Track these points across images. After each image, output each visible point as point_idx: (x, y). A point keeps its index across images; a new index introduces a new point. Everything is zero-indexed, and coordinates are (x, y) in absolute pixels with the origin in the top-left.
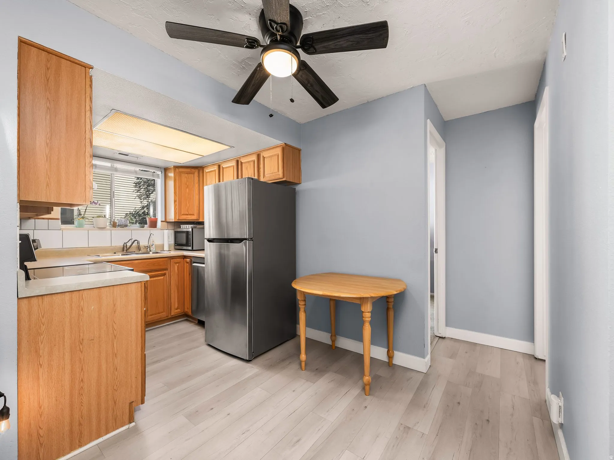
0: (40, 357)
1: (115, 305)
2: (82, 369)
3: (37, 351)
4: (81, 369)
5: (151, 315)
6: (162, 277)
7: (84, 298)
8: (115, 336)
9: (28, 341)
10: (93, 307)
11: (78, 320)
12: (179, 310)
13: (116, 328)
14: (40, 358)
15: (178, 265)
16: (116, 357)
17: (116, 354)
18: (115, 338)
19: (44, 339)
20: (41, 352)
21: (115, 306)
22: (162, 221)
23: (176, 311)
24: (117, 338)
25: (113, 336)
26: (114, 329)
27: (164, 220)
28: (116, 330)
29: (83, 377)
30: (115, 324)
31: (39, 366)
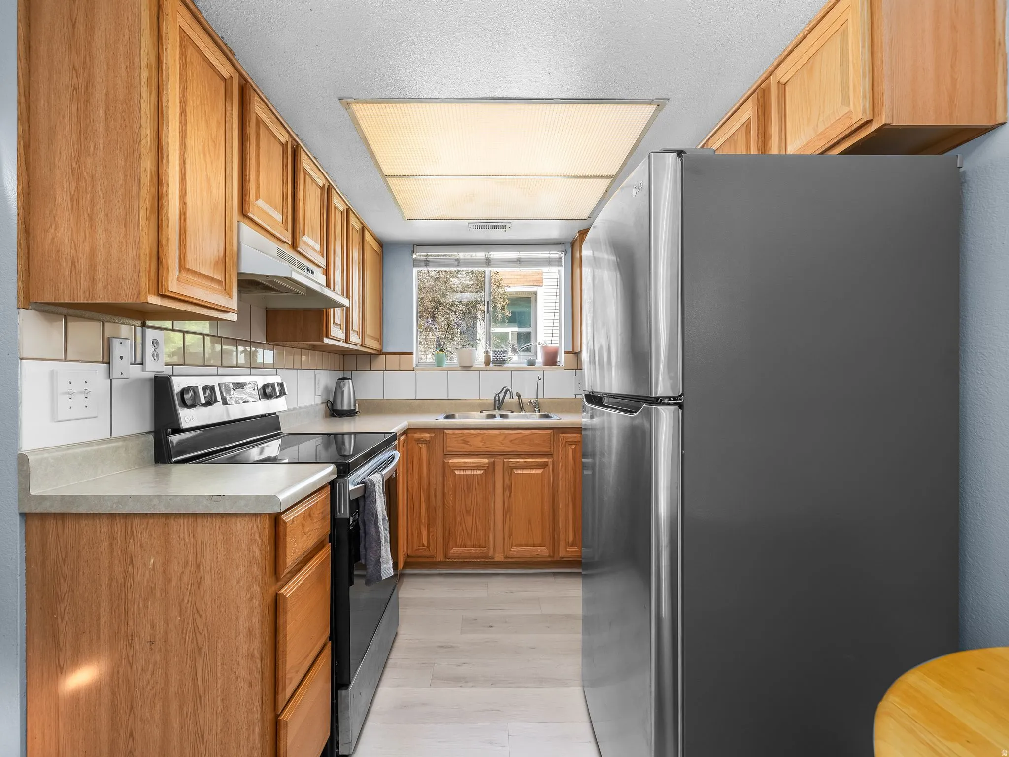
0: (59, 649)
1: (198, 566)
2: (132, 708)
3: (55, 636)
4: (129, 707)
5: (518, 546)
6: (540, 471)
7: (135, 534)
8: (200, 649)
9: (41, 608)
10: (152, 561)
11: (124, 586)
12: (576, 549)
13: (201, 627)
14: (60, 652)
15: (573, 447)
16: (201, 704)
17: (200, 698)
18: (200, 654)
19: (67, 610)
20: (61, 637)
21: (199, 570)
22: (566, 352)
23: (570, 549)
24: (203, 653)
25: (196, 648)
26: (197, 631)
27: (570, 350)
28: (201, 634)
29: (133, 728)
30: (200, 616)
31: (58, 669)
